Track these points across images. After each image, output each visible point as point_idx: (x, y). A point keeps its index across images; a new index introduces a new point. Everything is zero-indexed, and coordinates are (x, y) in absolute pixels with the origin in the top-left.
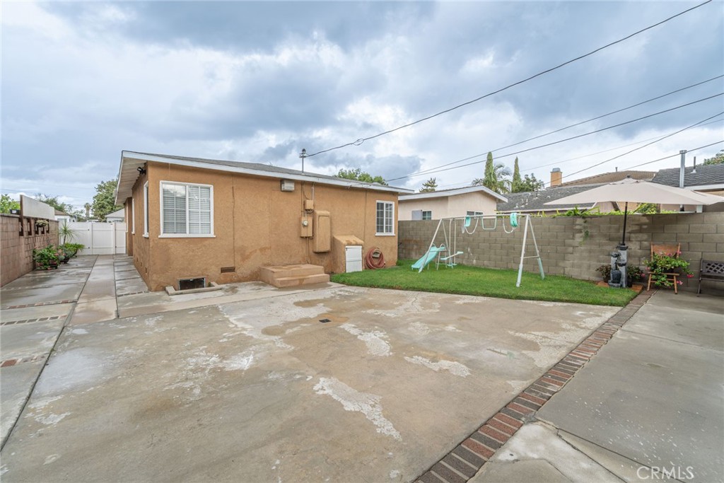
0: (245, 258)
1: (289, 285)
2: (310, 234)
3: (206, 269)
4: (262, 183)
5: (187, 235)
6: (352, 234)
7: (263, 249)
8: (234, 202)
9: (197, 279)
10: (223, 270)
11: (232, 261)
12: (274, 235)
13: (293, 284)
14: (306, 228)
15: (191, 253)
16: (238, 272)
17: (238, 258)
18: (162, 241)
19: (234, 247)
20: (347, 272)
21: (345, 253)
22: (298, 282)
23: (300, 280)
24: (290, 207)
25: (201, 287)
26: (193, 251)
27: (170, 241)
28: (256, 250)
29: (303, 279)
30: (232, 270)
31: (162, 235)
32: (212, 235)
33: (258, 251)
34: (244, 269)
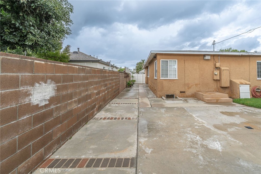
0: (189, 88)
1: (211, 102)
2: (219, 79)
3: (175, 91)
4: (196, 57)
5: (169, 78)
6: (241, 79)
7: (196, 85)
8: (185, 66)
9: (172, 95)
10: (181, 92)
11: (184, 89)
12: (201, 79)
13: (213, 101)
14: (216, 76)
15: (170, 85)
16: (187, 93)
17: (186, 88)
18: (161, 80)
19: (185, 83)
20: (241, 98)
21: (239, 88)
22: (215, 101)
23: (217, 100)
24: (208, 67)
25: (173, 98)
26: (170, 84)
27: (163, 81)
28: (193, 85)
29: (218, 100)
30: (184, 92)
31: (161, 78)
32: (177, 78)
33: (194, 85)
34: (189, 92)
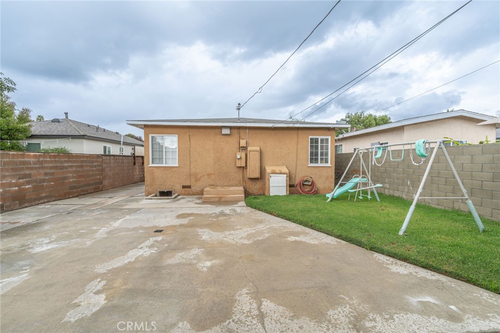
0: (197, 180)
1: (211, 200)
2: (244, 165)
3: (174, 186)
5: (164, 165)
6: (282, 165)
7: (209, 175)
8: (190, 144)
9: (169, 191)
10: (184, 187)
11: (189, 182)
12: (217, 166)
13: (213, 200)
14: (240, 160)
15: (165, 176)
16: (193, 188)
17: (193, 180)
18: (150, 168)
19: (190, 173)
20: (271, 195)
21: (269, 180)
22: (217, 199)
23: (219, 197)
24: (228, 146)
25: (170, 196)
26: (166, 174)
27: (154, 169)
28: (204, 175)
29: (222, 198)
30: (189, 187)
31: (151, 165)
32: (177, 165)
33: (206, 176)
34: (196, 188)
